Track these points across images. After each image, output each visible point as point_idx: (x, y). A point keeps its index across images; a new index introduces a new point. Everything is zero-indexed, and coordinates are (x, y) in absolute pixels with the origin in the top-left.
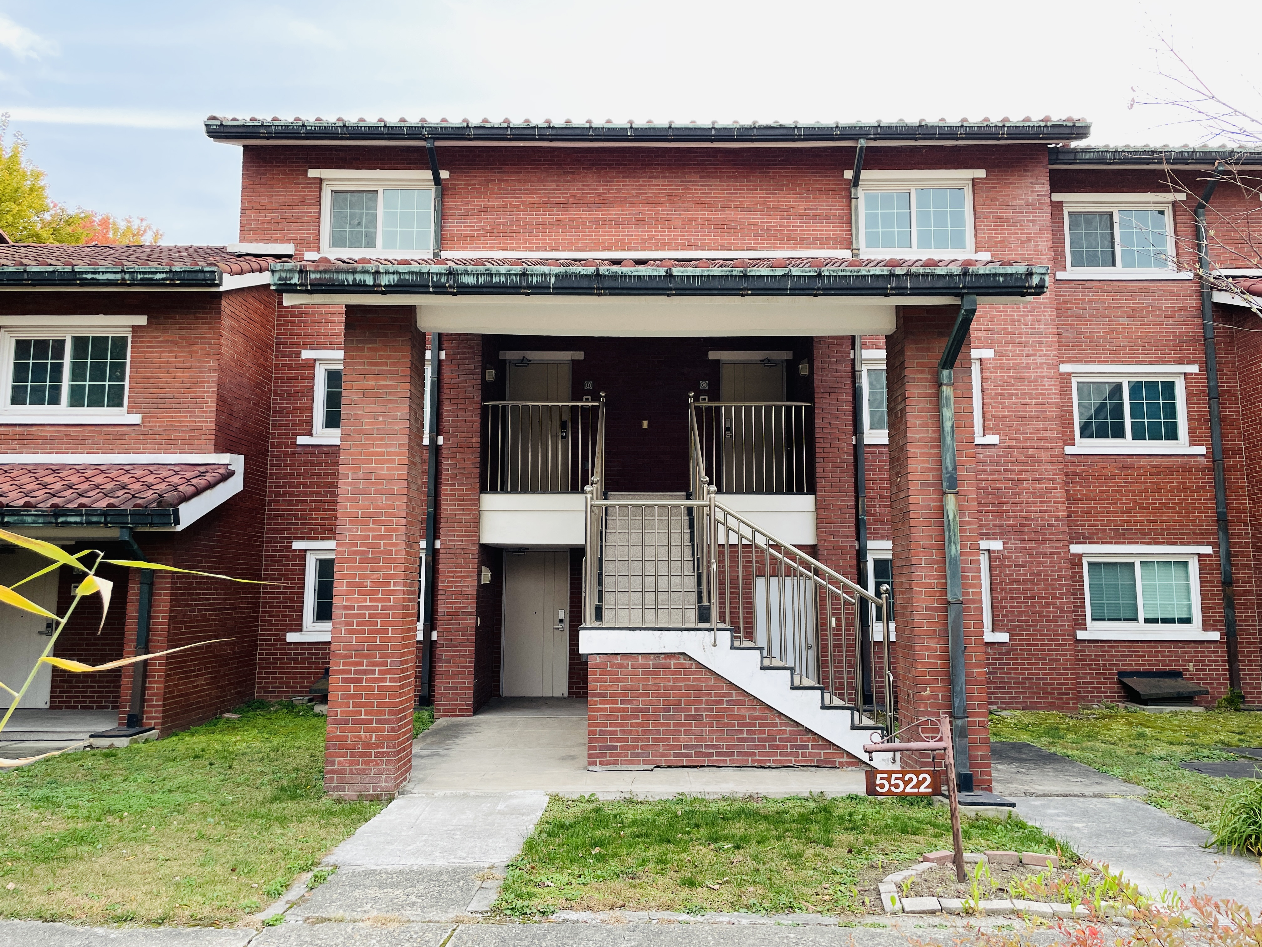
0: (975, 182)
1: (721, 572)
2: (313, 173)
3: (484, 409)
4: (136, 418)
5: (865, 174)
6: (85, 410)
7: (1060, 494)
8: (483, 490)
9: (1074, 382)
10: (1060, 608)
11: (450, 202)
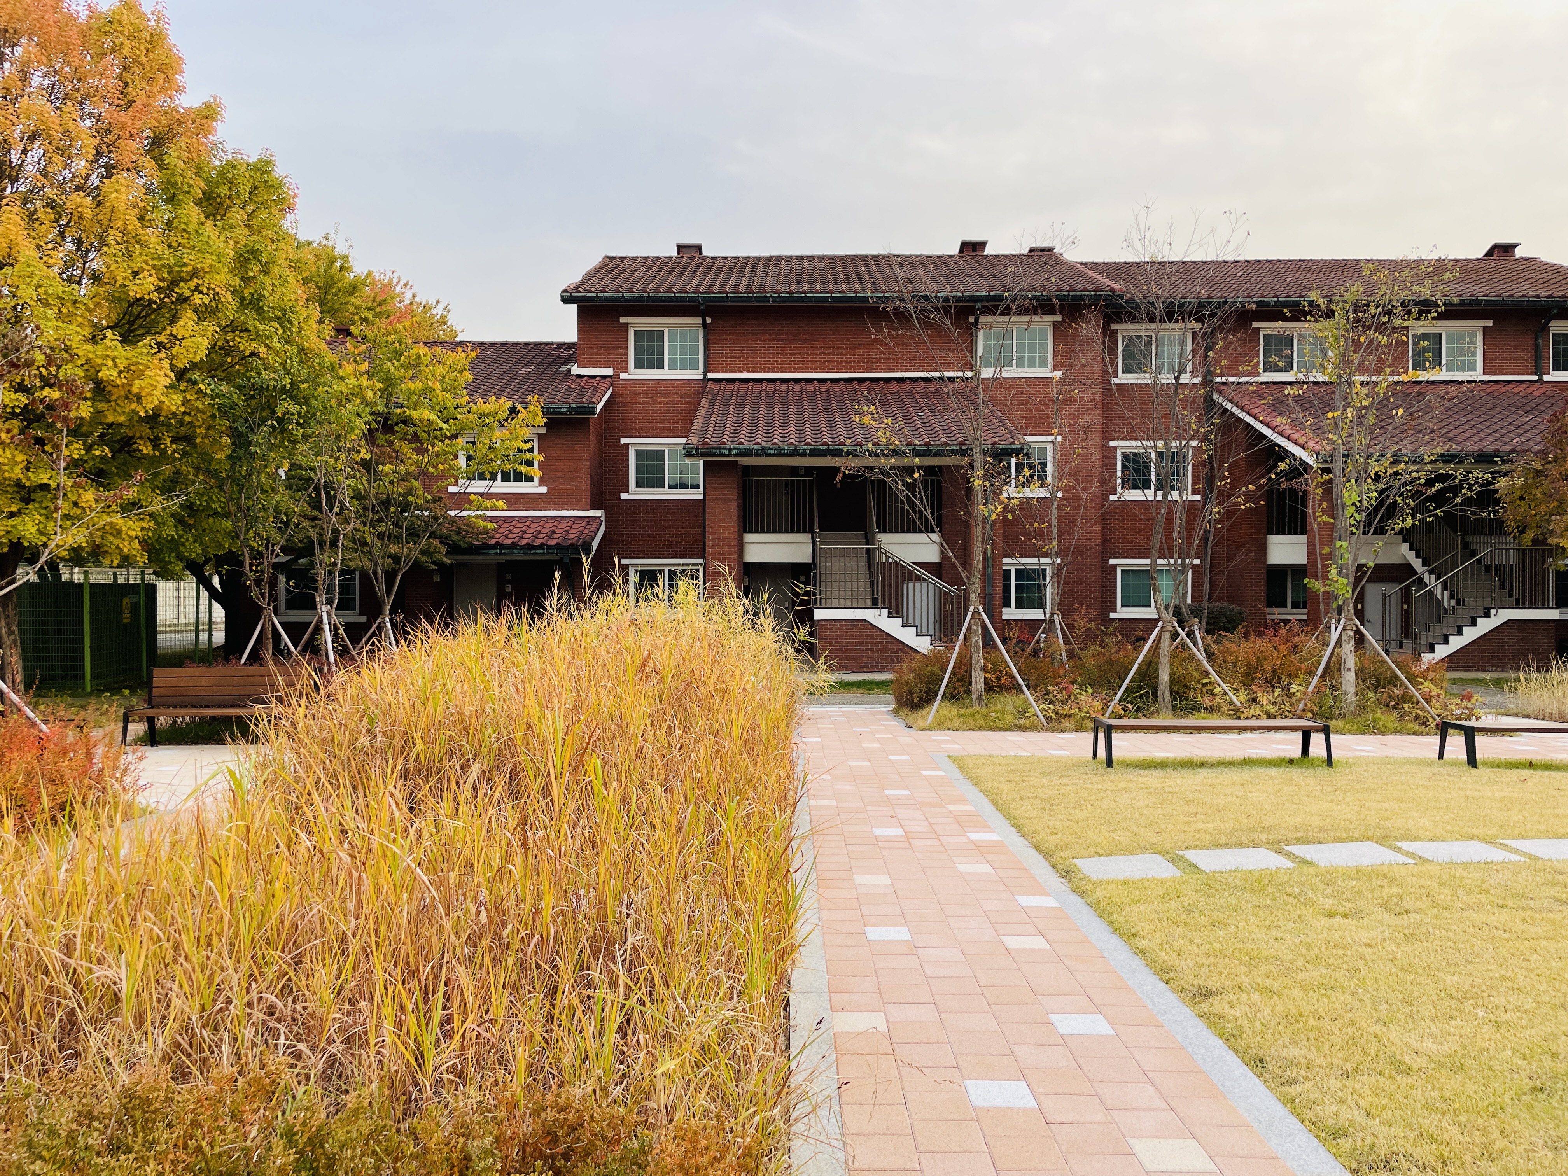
0: (1055, 324)
1: (883, 579)
2: (623, 320)
3: (744, 482)
4: (544, 490)
5: (982, 319)
6: (512, 484)
7: (1098, 528)
8: (745, 531)
9: (1119, 452)
10: (1094, 599)
11: (712, 339)
